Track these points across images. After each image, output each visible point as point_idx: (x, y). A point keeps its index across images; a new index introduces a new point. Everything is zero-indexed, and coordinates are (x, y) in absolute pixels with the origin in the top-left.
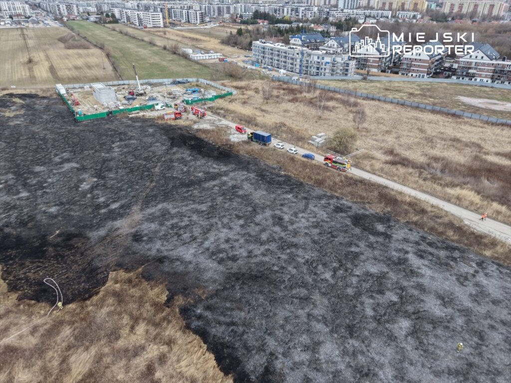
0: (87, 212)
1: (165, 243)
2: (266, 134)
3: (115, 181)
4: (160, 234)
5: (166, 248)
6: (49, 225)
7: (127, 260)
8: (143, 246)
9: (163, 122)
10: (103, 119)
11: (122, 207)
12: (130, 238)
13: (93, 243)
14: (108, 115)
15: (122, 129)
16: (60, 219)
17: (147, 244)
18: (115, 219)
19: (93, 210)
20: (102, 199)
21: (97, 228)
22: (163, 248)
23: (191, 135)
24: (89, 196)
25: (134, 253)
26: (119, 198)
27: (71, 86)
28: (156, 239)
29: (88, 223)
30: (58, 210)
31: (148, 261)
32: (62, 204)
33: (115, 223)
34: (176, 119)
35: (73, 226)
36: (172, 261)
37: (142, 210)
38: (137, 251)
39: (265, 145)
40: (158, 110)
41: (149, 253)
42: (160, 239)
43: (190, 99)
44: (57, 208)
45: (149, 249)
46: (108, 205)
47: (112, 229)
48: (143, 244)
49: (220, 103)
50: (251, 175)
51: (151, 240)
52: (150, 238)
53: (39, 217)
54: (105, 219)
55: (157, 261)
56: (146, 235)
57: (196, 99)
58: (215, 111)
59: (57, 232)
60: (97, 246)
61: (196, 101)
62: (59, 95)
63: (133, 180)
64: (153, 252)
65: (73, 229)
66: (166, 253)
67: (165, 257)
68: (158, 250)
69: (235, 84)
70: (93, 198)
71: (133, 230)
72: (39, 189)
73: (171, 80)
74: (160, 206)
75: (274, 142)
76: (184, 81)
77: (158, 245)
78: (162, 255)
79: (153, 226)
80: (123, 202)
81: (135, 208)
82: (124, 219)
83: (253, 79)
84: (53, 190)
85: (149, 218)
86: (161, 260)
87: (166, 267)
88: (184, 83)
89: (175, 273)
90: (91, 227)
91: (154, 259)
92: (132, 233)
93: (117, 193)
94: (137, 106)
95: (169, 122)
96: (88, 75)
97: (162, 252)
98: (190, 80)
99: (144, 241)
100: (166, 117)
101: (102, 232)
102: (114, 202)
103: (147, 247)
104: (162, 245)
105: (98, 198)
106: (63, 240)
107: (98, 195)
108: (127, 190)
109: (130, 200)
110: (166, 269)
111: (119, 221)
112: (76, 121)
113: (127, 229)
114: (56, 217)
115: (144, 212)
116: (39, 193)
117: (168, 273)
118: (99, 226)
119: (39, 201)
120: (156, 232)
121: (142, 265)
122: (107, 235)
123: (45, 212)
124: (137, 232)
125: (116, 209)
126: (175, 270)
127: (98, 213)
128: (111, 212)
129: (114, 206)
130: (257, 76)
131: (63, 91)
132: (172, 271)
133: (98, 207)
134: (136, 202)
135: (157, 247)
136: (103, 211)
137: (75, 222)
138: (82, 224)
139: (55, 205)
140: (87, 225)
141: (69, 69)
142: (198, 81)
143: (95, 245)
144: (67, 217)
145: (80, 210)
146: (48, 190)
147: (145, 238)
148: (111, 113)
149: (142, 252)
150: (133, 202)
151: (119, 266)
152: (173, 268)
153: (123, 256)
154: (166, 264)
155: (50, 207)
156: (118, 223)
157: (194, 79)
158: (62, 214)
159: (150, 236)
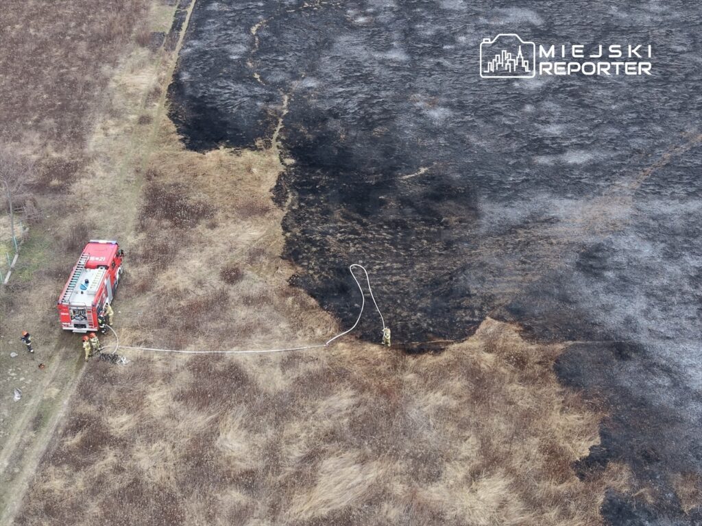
0: (506, 148)
1: (656, 310)
3: (609, 93)
4: (655, 283)
5: (652, 325)
6: (414, 146)
7: (541, 307)
8: (596, 293)
11: (593, 167)
12: (573, 258)
13: (483, 231)
16: (442, 141)
17: (608, 291)
18: (560, 192)
19: (520, 150)
20: (554, 130)
21: (508, 198)
22: (643, 322)
24: (529, 108)
25: (565, 299)
26: (597, 140)
28: (636, 289)
29: (495, 176)
30: (447, 120)
31: (589, 335)
32: (461, 106)
33: (556, 202)
35: (460, 172)
36: (651, 367)
37: (638, 195)
38: (574, 298)
41: (601, 317)
42: (648, 295)
44: (448, 112)
45: (607, 309)
46: (561, 151)
47: (541, 213)
48: (599, 286)
51: (624, 285)
52: (623, 278)
53: (401, 121)
54: (537, 183)
55: (610, 347)
56: (618, 267)
59: (423, 170)
60: (488, 241)
63: (657, 105)
64: (613, 321)
65: (458, 176)
66: (643, 339)
67: (637, 348)
68: (628, 321)
70: (535, 118)
71: (591, 240)
72: (430, 54)
77: (636, 306)
78: (634, 337)
79: (647, 251)
80: (601, 155)
81: (626, 184)
82: (581, 202)
84: (458, 66)
85: (646, 226)
86: (622, 350)
87: (627, 375)
89: (643, 403)
90: (497, 191)
91: (607, 338)
92: (583, 246)
93: (597, 126)
97: (635, 331)
99: (605, 279)
101: (515, 213)
102: (581, 146)
103: (605, 299)
104: (646, 313)
105: (546, 122)
106: (426, 196)
107: (550, 114)
108: (625, 128)
109: (621, 158)
110: (626, 381)
111: (566, 202)
113: (577, 231)
114: (434, 133)
115: (642, 205)
116: (429, 62)
117: (625, 393)
119: (420, 82)
120: (649, 270)
121: (570, 338)
122: (524, 225)
123: (418, 113)
124: (598, 248)
125: (575, 166)
126: (648, 395)
127: (529, 160)
128: (562, 170)
129: (575, 158)
132: (637, 393)
133: (539, 146)
134: (635, 168)
135: (630, 311)
136: (543, 160)
137: (469, 161)
138: (479, 174)
139: (445, 105)
140: (491, 180)
143: (484, 237)
144: (458, 143)
145: (492, 136)
146: (446, 63)
147: (610, 274)
149: (585, 306)
150: (629, 166)
151: (516, 313)
152: (642, 386)
153: (534, 294)
154: (632, 366)
155: (434, 105)
156: (562, 207)
158: (451, 131)
159: (627, 273)
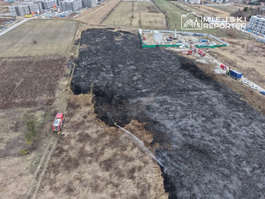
0: (132, 90)
1: (160, 115)
2: (239, 73)
3: (148, 79)
4: (159, 111)
5: (160, 118)
6: (116, 91)
7: (141, 117)
8: (150, 113)
9: (181, 55)
10: (153, 48)
11: (147, 92)
12: (145, 107)
13: (130, 104)
14: (156, 47)
15: (160, 55)
16: (121, 89)
17: (152, 113)
18: (142, 97)
19: (135, 90)
20: (140, 86)
21: (133, 98)
22: (158, 118)
23: (193, 64)
24: (135, 83)
25: (145, 115)
26: (147, 87)
27: (145, 30)
28: (156, 112)
29: (131, 95)
30: (122, 86)
31: (149, 121)
32: (124, 83)
33: (141, 98)
34: (188, 54)
35: (125, 94)
36: (160, 125)
37: (155, 96)
38: (146, 115)
39: (236, 79)
40: (181, 48)
41: (151, 117)
42: (158, 113)
43: (200, 45)
44: (122, 84)
45: (152, 116)
46: (141, 90)
47: (139, 100)
48: (150, 112)
49: (217, 50)
50: (220, 94)
51: (154, 112)
52: (154, 110)
53: (114, 86)
54: (138, 95)
55: (153, 122)
56: (153, 108)
57: (203, 45)
58: (211, 54)
59: (118, 95)
60: (131, 106)
61: (203, 47)
62: (139, 34)
63: (156, 81)
64: (153, 118)
65: (124, 95)
66: (158, 120)
67: (157, 122)
68: (156, 118)
69: (230, 40)
70: (136, 84)
71: (148, 104)
72: (117, 75)
73: (193, 33)
74: (164, 97)
75: (243, 79)
76: (200, 35)
77: (156, 115)
78: (157, 120)
79: (157, 105)
80: (148, 90)
81: (153, 94)
82: (146, 98)
83: (244, 39)
84: (122, 76)
85: (157, 101)
86: (155, 123)
87: (156, 127)
88: (200, 36)
89: (160, 132)
90: (132, 97)
91: (152, 121)
92: (147, 105)
93: (147, 85)
94: (171, 44)
95: (184, 55)
96: (154, 26)
97: (157, 119)
98: (204, 34)
99: (151, 111)
100: (183, 53)
101: (135, 101)
102: (145, 89)
103: (151, 114)
104: (158, 116)
105: (138, 85)
106: (119, 99)
107: (139, 83)
108: (151, 85)
109: (151, 90)
110: (156, 128)
111: (143, 98)
112: (141, 47)
113: (145, 103)
114: (119, 88)
115: (155, 97)
116: (117, 76)
117: (156, 130)
118: (135, 97)
119: (116, 80)
120: (158, 108)
121: (146, 122)
122: (137, 103)
123: (116, 85)
124: (149, 105)
125: (144, 92)
126: (160, 130)
127: (136, 91)
128: (142, 93)
129: (144, 91)
130: (247, 37)
131: (141, 32)
132: (158, 130)
133: (138, 89)
134: (154, 91)
135: (156, 116)
136: (139, 91)
137: (126, 93)
138: (128, 95)
139: (121, 83)
140: (130, 95)
141: (147, 22)
142: (208, 36)
143: (130, 105)
145: (130, 88)
146: (120, 76)
147: (152, 110)
148: (157, 46)
149: (148, 116)
150: (153, 91)
151: (137, 118)
152: (159, 129)
153: (139, 114)
154: (157, 125)
155: (119, 83)
157: (206, 35)
158: (122, 88)
159: (154, 109)
